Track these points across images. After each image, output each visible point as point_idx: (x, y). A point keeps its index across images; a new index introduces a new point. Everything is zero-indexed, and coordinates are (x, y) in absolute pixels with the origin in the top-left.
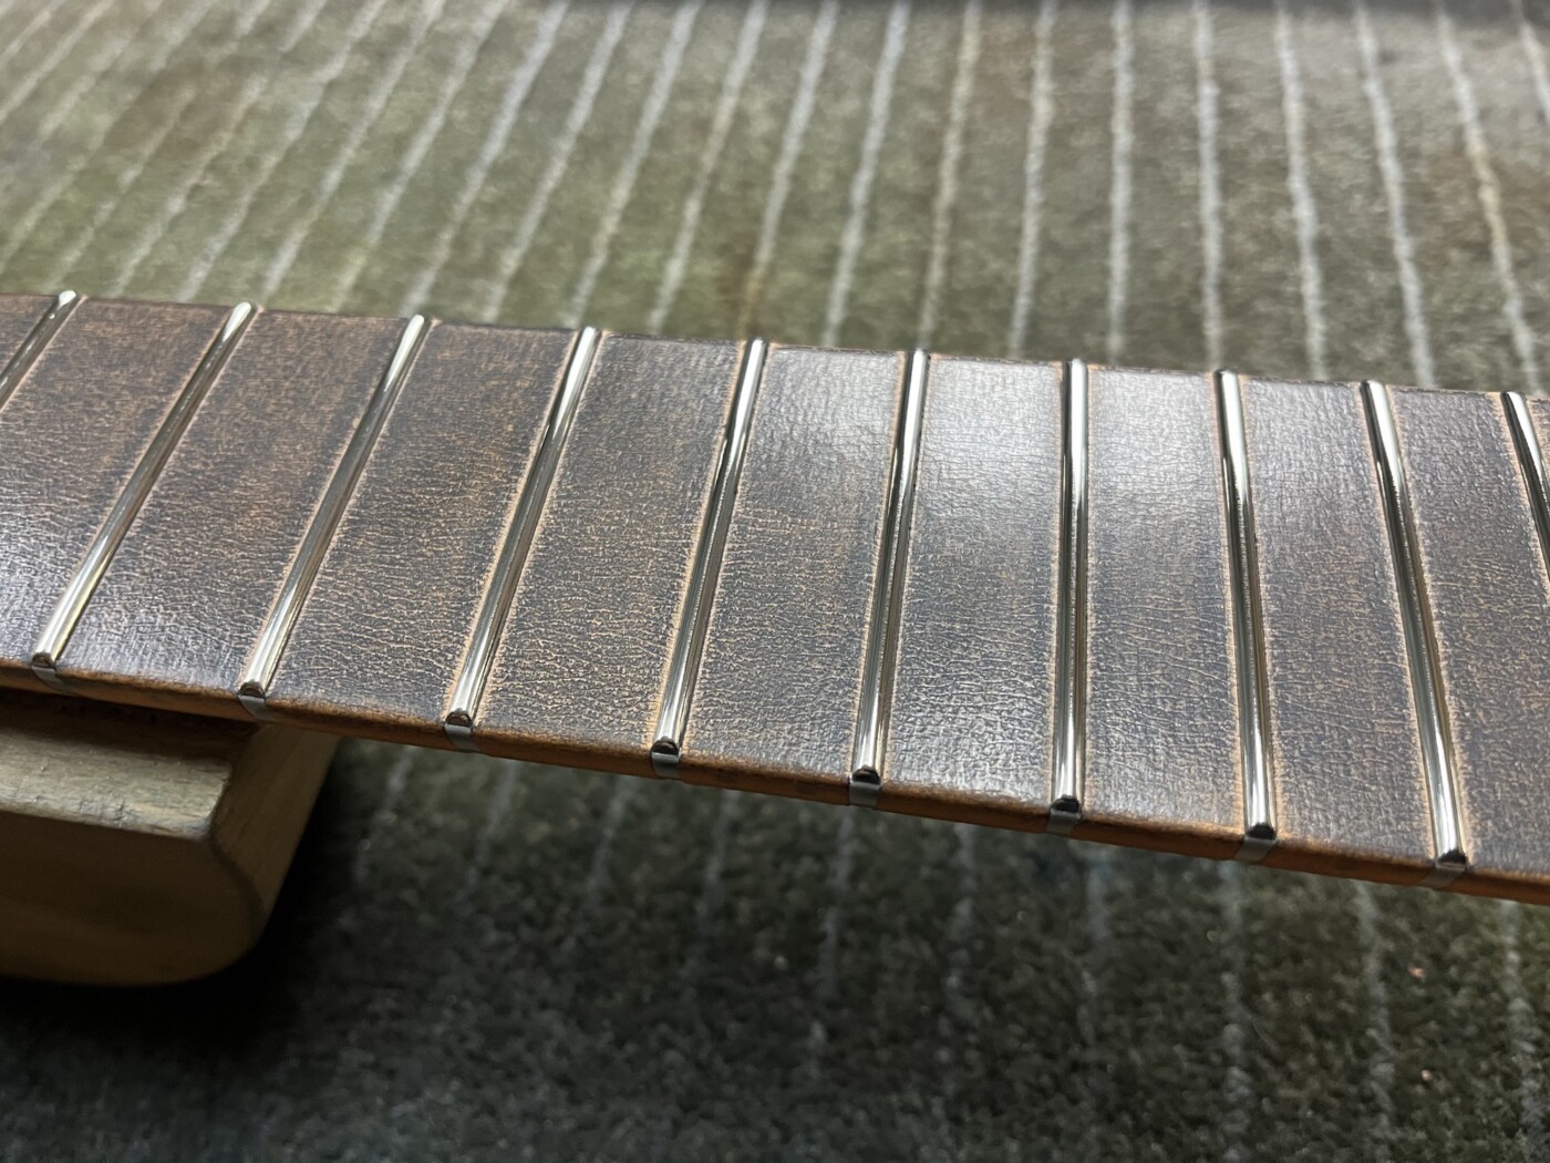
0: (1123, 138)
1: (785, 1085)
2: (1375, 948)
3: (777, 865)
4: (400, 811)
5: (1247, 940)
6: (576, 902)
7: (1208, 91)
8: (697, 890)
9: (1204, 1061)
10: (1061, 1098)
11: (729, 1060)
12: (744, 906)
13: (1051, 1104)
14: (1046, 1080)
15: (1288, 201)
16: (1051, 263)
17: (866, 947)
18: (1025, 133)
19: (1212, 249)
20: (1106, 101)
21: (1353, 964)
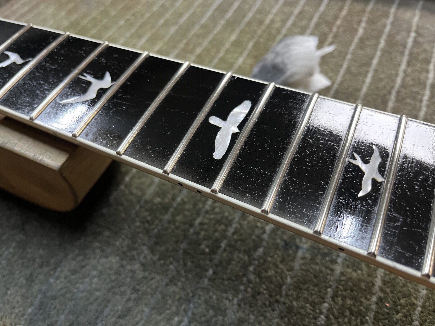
0: (382, 44)
1: (198, 283)
2: (377, 294)
3: (214, 225)
4: (126, 186)
5: (339, 281)
6: (161, 220)
7: (413, 35)
8: (192, 226)
9: (314, 311)
10: (270, 308)
11: (185, 272)
12: (203, 233)
13: (267, 309)
14: (267, 302)
15: (427, 71)
16: (348, 77)
17: (231, 253)
18: (353, 38)
19: (399, 81)
20: (381, 32)
21: (369, 297)
